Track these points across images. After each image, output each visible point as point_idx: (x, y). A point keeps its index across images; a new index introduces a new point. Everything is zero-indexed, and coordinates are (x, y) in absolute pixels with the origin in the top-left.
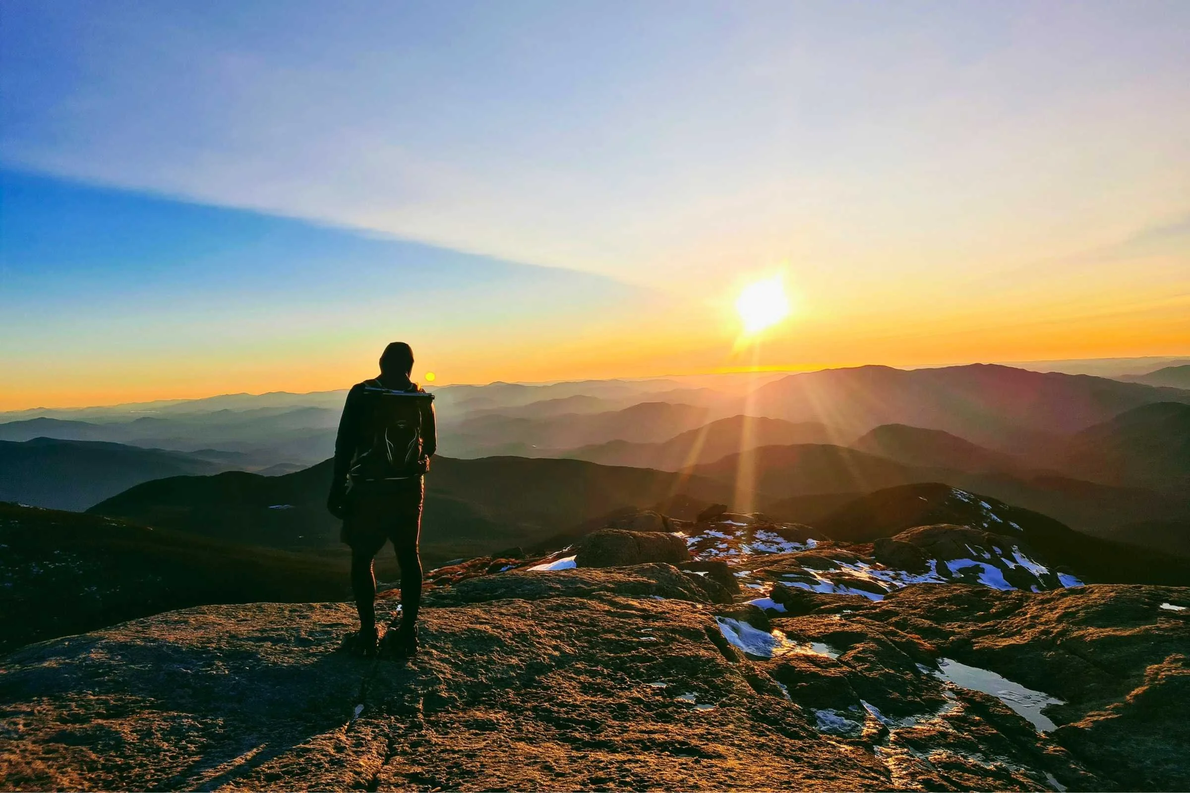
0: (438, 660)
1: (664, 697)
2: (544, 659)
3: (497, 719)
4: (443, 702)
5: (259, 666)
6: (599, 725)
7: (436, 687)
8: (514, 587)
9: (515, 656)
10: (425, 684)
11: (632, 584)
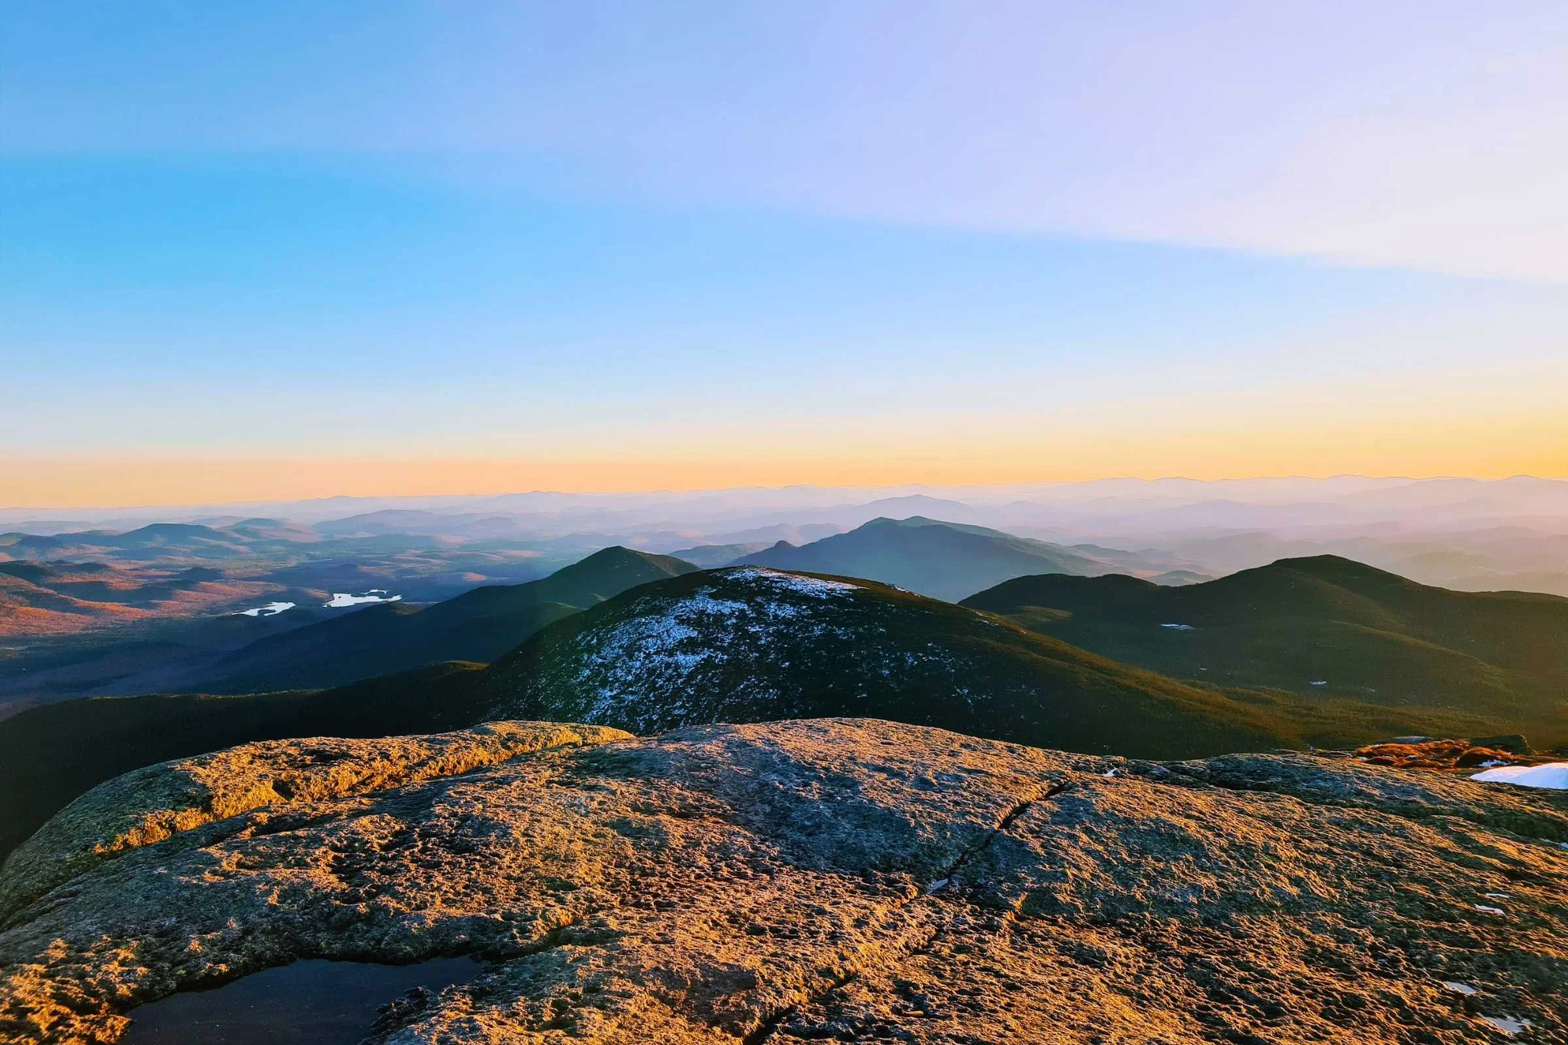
0: (1082, 850)
1: (1454, 1011)
2: (1263, 892)
3: (1115, 954)
4: (1054, 906)
5: (853, 798)
6: (1282, 1014)
7: (1057, 885)
8: (1298, 778)
9: (1215, 875)
10: (1042, 876)
11: (1525, 817)
